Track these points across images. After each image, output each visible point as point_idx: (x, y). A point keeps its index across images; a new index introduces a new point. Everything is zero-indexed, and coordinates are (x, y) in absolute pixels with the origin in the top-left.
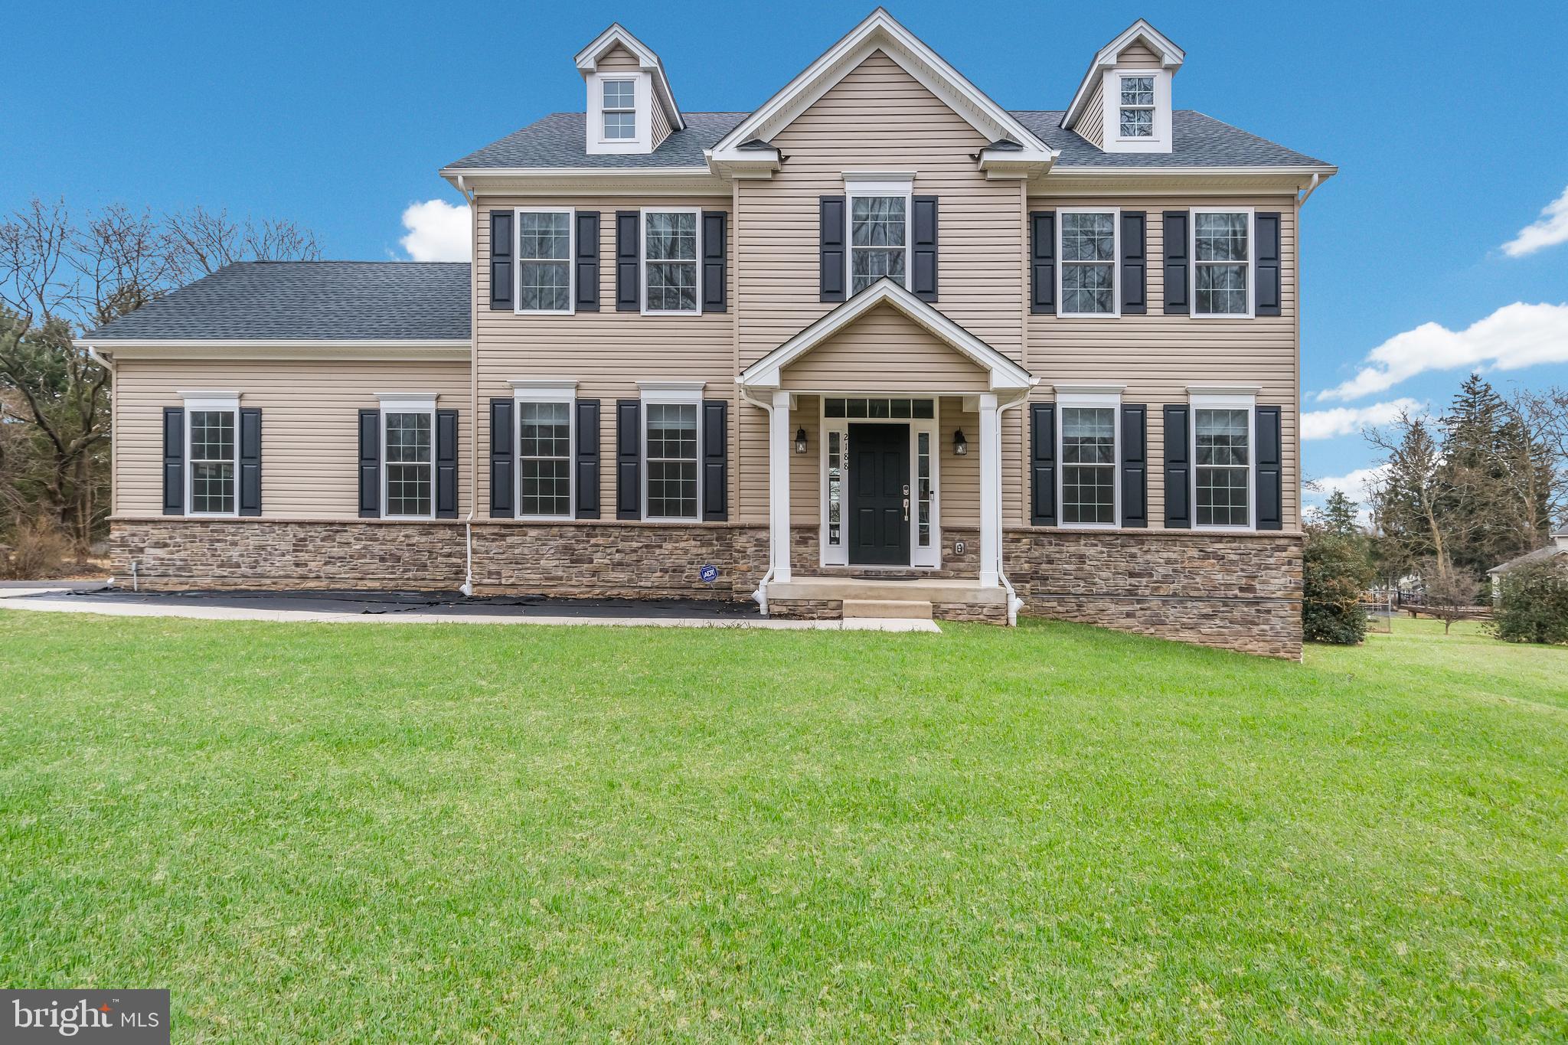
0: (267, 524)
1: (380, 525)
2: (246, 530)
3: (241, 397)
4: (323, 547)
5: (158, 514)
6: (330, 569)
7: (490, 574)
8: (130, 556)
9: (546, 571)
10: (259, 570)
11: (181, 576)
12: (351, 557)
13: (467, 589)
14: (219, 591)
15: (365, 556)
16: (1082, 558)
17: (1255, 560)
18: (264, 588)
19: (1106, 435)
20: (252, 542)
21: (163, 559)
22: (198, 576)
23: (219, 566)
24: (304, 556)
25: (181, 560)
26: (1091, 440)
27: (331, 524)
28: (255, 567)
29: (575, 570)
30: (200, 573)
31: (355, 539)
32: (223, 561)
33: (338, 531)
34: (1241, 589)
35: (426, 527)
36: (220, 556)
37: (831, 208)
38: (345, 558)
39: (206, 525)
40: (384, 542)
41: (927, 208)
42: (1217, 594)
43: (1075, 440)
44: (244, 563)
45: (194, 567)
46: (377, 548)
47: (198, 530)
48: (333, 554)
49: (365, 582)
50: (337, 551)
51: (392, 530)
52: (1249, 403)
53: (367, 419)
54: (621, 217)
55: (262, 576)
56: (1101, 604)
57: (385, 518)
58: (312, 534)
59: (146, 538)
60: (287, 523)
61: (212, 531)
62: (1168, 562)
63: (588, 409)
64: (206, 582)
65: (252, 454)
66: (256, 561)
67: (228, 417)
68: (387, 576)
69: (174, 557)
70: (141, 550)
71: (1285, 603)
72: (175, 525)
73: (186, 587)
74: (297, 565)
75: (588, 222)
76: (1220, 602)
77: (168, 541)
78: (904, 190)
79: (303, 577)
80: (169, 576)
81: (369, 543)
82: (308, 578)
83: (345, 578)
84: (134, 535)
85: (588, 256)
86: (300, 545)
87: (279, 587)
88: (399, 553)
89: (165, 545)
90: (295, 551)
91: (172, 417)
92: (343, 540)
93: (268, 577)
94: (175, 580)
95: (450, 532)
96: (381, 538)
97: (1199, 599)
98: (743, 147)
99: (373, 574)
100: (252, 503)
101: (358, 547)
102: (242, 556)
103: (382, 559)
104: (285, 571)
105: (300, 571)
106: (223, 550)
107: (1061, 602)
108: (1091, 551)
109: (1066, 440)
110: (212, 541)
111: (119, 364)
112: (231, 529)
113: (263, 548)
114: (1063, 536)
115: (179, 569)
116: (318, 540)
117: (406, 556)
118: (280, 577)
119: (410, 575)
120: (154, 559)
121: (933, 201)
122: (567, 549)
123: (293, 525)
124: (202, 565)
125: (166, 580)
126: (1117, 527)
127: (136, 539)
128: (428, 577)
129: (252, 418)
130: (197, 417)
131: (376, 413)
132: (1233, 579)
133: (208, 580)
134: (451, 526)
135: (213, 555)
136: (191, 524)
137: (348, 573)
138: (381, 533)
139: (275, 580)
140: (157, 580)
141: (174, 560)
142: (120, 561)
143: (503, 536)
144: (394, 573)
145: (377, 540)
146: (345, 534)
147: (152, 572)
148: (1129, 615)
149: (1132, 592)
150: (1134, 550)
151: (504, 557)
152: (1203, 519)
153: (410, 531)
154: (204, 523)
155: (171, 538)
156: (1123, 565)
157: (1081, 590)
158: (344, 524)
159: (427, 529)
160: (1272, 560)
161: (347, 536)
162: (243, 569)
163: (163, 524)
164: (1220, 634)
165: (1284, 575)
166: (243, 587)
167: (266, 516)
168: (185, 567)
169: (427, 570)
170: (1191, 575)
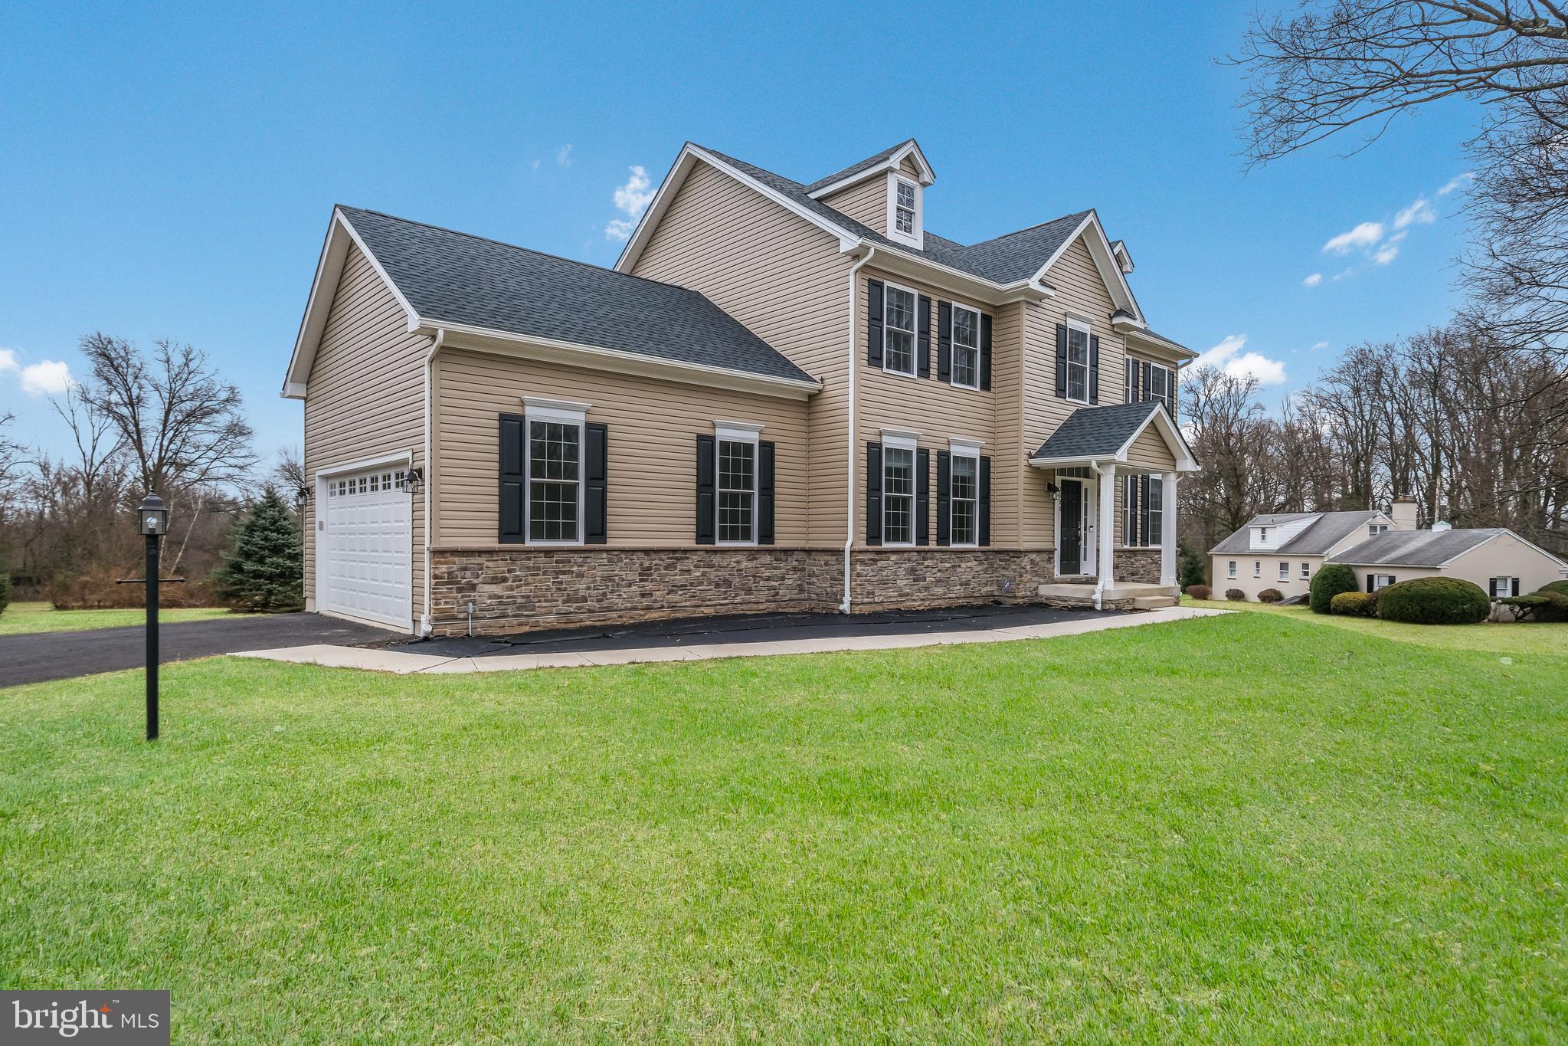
0: (616, 553)
1: (716, 552)
2: (593, 560)
3: (587, 412)
4: (667, 575)
5: (493, 543)
6: (676, 598)
7: (868, 593)
8: (459, 595)
9: (900, 589)
10: (605, 604)
11: (523, 616)
12: (691, 584)
13: (846, 608)
14: (564, 630)
15: (701, 583)
18: (609, 623)
20: (599, 573)
21: (502, 597)
22: (542, 615)
23: (564, 602)
24: (649, 586)
25: (523, 597)
27: (674, 551)
28: (601, 600)
29: (916, 587)
30: (543, 610)
31: (695, 566)
32: (568, 595)
33: (682, 558)
35: (753, 552)
36: (566, 589)
37: (1060, 332)
38: (686, 586)
39: (551, 555)
40: (719, 568)
44: (590, 596)
45: (537, 604)
46: (713, 574)
47: (542, 560)
48: (675, 583)
49: (702, 609)
50: (680, 579)
51: (725, 556)
53: (705, 443)
54: (940, 304)
55: (609, 609)
57: (718, 545)
58: (657, 562)
59: (480, 572)
60: (634, 551)
61: (557, 562)
63: (923, 455)
64: (549, 621)
65: (598, 475)
66: (604, 594)
67: (573, 432)
68: (721, 602)
69: (514, 593)
70: (473, 587)
72: (514, 555)
73: (526, 629)
74: (643, 596)
77: (507, 575)
79: (648, 608)
80: (508, 616)
81: (707, 569)
82: (652, 609)
83: (686, 606)
84: (465, 569)
85: (925, 332)
86: (645, 575)
87: (626, 621)
88: (730, 578)
89: (504, 580)
90: (642, 580)
91: (512, 428)
92: (684, 568)
93: (616, 610)
94: (515, 621)
95: (769, 557)
96: (717, 564)
98: (1040, 282)
99: (710, 600)
100: (597, 531)
101: (697, 574)
102: (588, 588)
103: (717, 586)
104: (632, 602)
105: (645, 602)
106: (568, 583)
110: (557, 573)
111: (444, 352)
112: (577, 559)
113: (610, 579)
115: (518, 608)
116: (662, 568)
117: (736, 581)
118: (626, 609)
119: (738, 600)
120: (490, 597)
121: (1097, 339)
122: (912, 571)
123: (639, 554)
124: (545, 601)
125: (503, 621)
127: (468, 574)
128: (753, 600)
129: (598, 434)
130: (538, 428)
131: (712, 439)
133: (551, 618)
134: (770, 552)
135: (559, 589)
136: (535, 554)
137: (689, 601)
138: (716, 559)
139: (620, 613)
140: (492, 622)
141: (515, 597)
142: (446, 603)
143: (875, 561)
144: (726, 598)
145: (713, 566)
146: (686, 561)
147: (487, 614)
151: (876, 578)
153: (739, 557)
154: (548, 552)
155: (509, 571)
158: (685, 551)
159: (752, 554)
161: (688, 564)
162: (589, 603)
163: (500, 555)
166: (588, 623)
167: (611, 543)
168: (528, 604)
169: (751, 594)
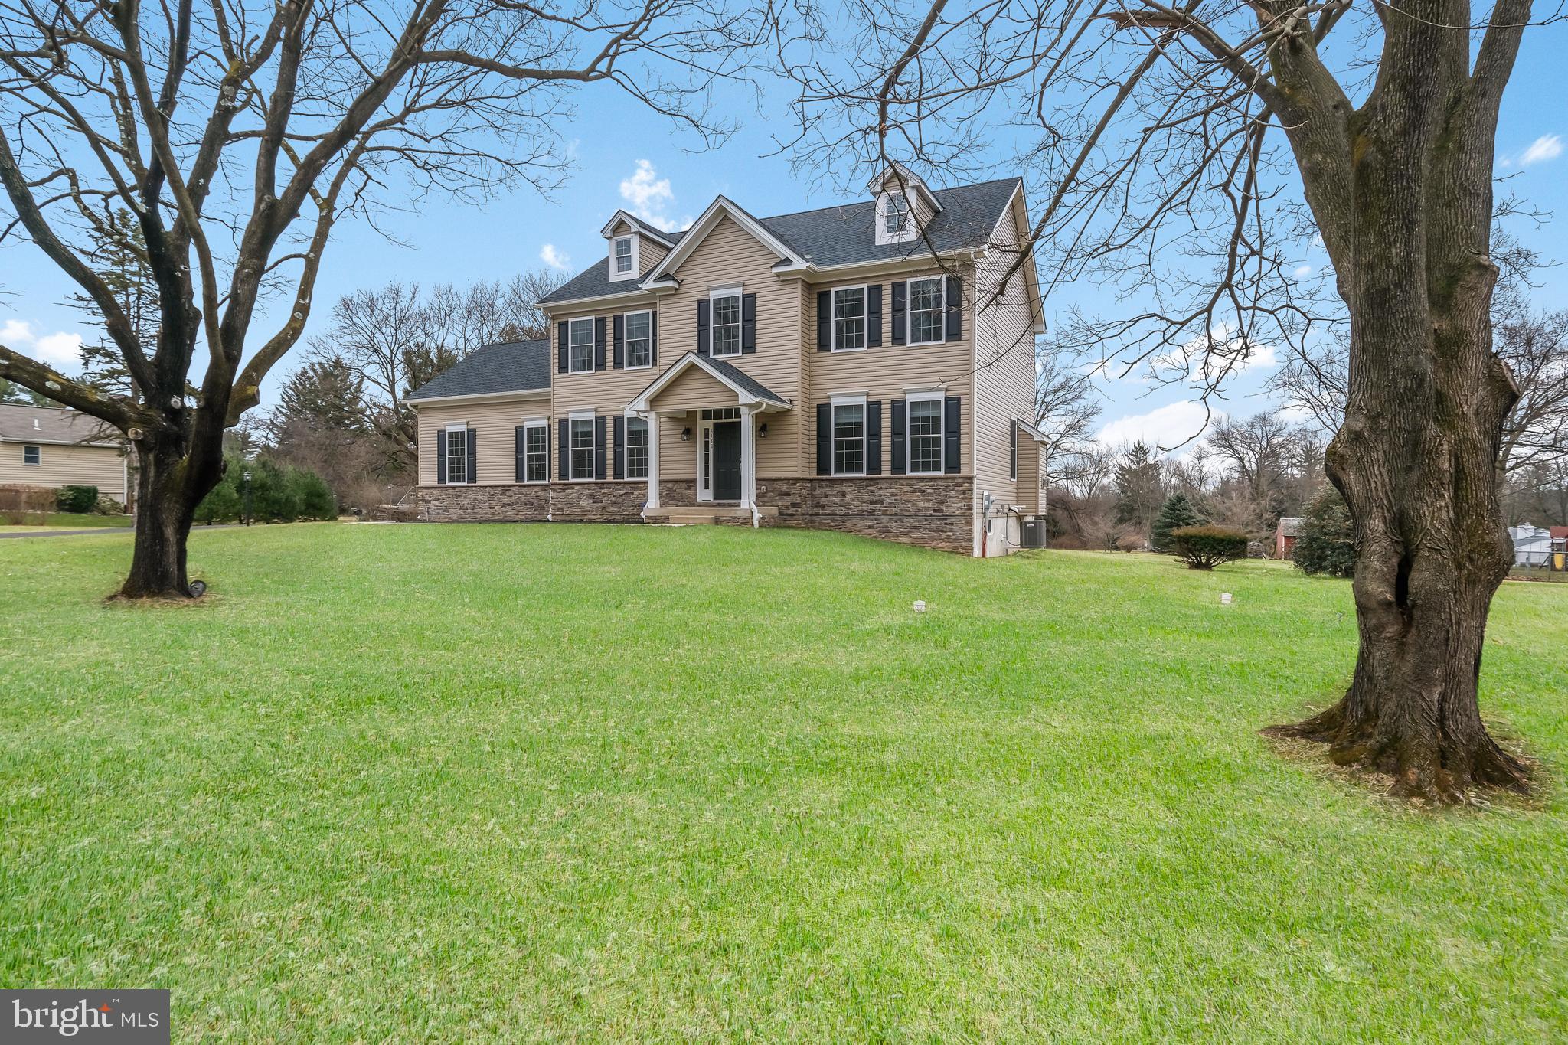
0: (478, 487)
1: (524, 486)
2: (470, 491)
3: (468, 423)
4: (501, 498)
5: (436, 484)
6: (504, 509)
7: (559, 509)
8: (425, 505)
9: (582, 507)
11: (444, 514)
12: (513, 503)
13: (550, 517)
15: (518, 502)
16: (844, 494)
17: (943, 493)
18: (478, 520)
19: (858, 420)
20: (472, 497)
21: (437, 506)
22: (451, 514)
23: (460, 509)
24: (493, 503)
25: (444, 506)
26: (851, 424)
27: (504, 486)
28: (474, 509)
29: (595, 505)
30: (452, 512)
31: (514, 494)
32: (461, 506)
33: (507, 490)
34: (935, 511)
36: (460, 503)
37: (702, 305)
38: (510, 503)
40: (526, 495)
41: (750, 300)
42: (920, 514)
43: (841, 424)
44: (469, 507)
45: (450, 510)
46: (523, 498)
47: (451, 491)
48: (505, 502)
49: (519, 516)
50: (507, 500)
51: (529, 488)
52: (940, 396)
53: (519, 431)
54: (615, 318)
55: (477, 511)
56: (854, 521)
57: (527, 482)
58: (496, 492)
59: (431, 496)
60: (486, 487)
61: (457, 492)
62: (892, 495)
63: (601, 421)
65: (473, 453)
66: (474, 506)
67: (463, 433)
68: (527, 513)
69: (442, 504)
70: (430, 501)
71: (962, 518)
72: (442, 489)
73: (447, 520)
74: (491, 508)
75: (601, 322)
76: (923, 519)
77: (440, 497)
78: (738, 292)
79: (494, 514)
80: (440, 514)
81: (520, 496)
83: (511, 514)
84: (426, 494)
85: (601, 341)
86: (492, 497)
87: (484, 519)
88: (532, 501)
89: (439, 499)
90: (490, 500)
91: (441, 434)
92: (509, 495)
93: (479, 512)
94: (442, 516)
96: (525, 493)
97: (910, 517)
98: (656, 280)
99: (522, 512)
100: (473, 478)
101: (515, 498)
102: (469, 504)
103: (525, 504)
104: (486, 511)
105: (492, 511)
106: (461, 501)
107: (833, 520)
108: (849, 490)
109: (836, 424)
110: (457, 496)
111: (420, 411)
112: (464, 490)
113: (477, 499)
114: (834, 481)
115: (443, 510)
116: (499, 495)
117: (535, 501)
119: (535, 512)
120: (434, 506)
121: (753, 296)
122: (592, 496)
123: (489, 488)
124: (453, 508)
125: (438, 516)
126: (864, 475)
127: (428, 496)
129: (472, 433)
130: (451, 434)
131: (522, 428)
132: (930, 504)
133: (456, 516)
135: (457, 503)
136: (448, 488)
137: (512, 511)
138: (525, 490)
139: (482, 513)
140: (435, 516)
141: (442, 506)
142: (421, 508)
143: (565, 490)
144: (530, 511)
145: (523, 494)
146: (510, 491)
147: (433, 512)
148: (870, 527)
149: (871, 513)
150: (873, 488)
151: (565, 500)
152: (914, 468)
153: (537, 489)
154: (453, 488)
155: (441, 495)
156: (866, 497)
157: (843, 513)
158: (509, 486)
160: (953, 492)
163: (438, 488)
164: (923, 538)
165: (961, 502)
166: (469, 519)
167: (478, 483)
168: (446, 509)
170: (906, 502)
